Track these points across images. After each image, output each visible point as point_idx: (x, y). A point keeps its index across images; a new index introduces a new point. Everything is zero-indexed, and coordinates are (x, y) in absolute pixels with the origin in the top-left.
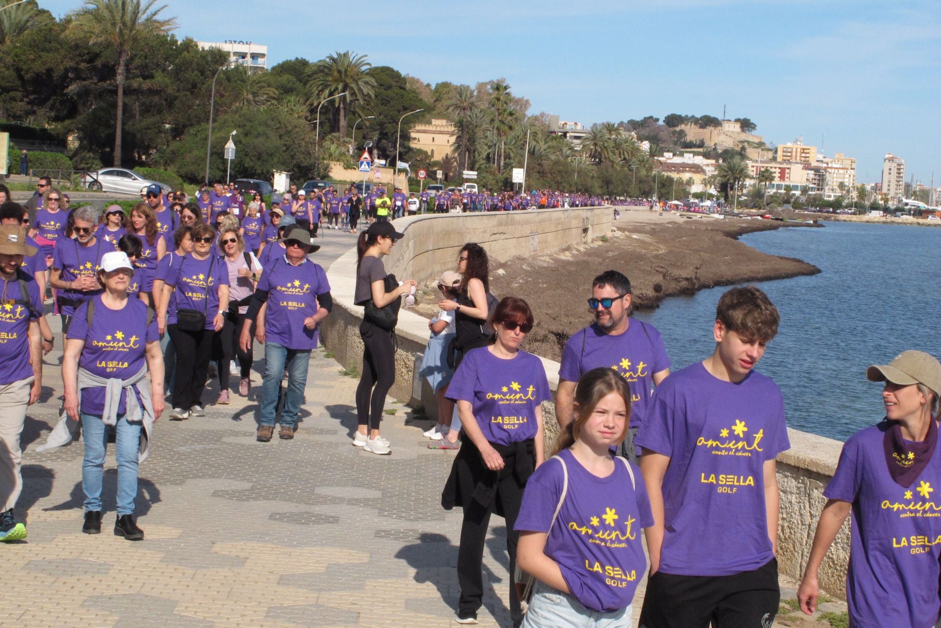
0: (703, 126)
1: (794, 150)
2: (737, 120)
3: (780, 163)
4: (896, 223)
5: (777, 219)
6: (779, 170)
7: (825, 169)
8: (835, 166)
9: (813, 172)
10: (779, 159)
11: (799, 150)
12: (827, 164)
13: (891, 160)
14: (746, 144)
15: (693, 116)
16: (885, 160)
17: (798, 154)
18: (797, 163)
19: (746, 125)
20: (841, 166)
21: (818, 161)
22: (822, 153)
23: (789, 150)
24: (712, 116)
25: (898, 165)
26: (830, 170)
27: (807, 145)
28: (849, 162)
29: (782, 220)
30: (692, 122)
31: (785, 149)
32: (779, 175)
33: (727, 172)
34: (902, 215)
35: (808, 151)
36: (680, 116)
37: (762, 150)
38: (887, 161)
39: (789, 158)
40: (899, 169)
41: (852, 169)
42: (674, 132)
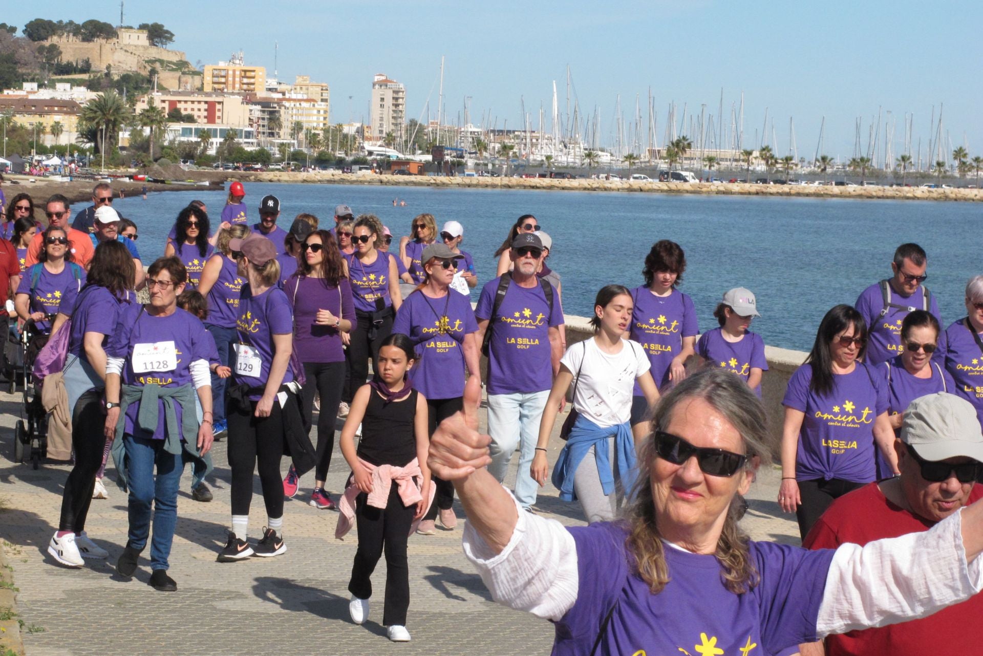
0: (88, 38)
1: (231, 72)
2: (143, 27)
3: (207, 94)
4: (348, 181)
5: (156, 181)
6: (206, 106)
7: (279, 102)
8: (294, 96)
9: (259, 107)
10: (208, 88)
11: (238, 73)
12: (284, 94)
13: (383, 84)
14: (158, 65)
15: (71, 23)
16: (374, 85)
17: (237, 79)
18: (233, 94)
19: (157, 34)
20: (305, 97)
21: (270, 90)
22: (275, 76)
23: (223, 73)
24: (102, 21)
25: (394, 92)
26: (287, 104)
27: (251, 64)
28: (319, 89)
29: (163, 182)
30: (69, 32)
31: (216, 72)
32: (206, 114)
33: (96, 112)
34: (360, 169)
35: (252, 74)
36: (50, 22)
37: (184, 73)
38: (377, 87)
39: (222, 86)
40: (396, 99)
41: (322, 100)
42: (41, 49)
